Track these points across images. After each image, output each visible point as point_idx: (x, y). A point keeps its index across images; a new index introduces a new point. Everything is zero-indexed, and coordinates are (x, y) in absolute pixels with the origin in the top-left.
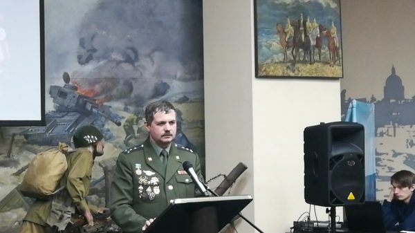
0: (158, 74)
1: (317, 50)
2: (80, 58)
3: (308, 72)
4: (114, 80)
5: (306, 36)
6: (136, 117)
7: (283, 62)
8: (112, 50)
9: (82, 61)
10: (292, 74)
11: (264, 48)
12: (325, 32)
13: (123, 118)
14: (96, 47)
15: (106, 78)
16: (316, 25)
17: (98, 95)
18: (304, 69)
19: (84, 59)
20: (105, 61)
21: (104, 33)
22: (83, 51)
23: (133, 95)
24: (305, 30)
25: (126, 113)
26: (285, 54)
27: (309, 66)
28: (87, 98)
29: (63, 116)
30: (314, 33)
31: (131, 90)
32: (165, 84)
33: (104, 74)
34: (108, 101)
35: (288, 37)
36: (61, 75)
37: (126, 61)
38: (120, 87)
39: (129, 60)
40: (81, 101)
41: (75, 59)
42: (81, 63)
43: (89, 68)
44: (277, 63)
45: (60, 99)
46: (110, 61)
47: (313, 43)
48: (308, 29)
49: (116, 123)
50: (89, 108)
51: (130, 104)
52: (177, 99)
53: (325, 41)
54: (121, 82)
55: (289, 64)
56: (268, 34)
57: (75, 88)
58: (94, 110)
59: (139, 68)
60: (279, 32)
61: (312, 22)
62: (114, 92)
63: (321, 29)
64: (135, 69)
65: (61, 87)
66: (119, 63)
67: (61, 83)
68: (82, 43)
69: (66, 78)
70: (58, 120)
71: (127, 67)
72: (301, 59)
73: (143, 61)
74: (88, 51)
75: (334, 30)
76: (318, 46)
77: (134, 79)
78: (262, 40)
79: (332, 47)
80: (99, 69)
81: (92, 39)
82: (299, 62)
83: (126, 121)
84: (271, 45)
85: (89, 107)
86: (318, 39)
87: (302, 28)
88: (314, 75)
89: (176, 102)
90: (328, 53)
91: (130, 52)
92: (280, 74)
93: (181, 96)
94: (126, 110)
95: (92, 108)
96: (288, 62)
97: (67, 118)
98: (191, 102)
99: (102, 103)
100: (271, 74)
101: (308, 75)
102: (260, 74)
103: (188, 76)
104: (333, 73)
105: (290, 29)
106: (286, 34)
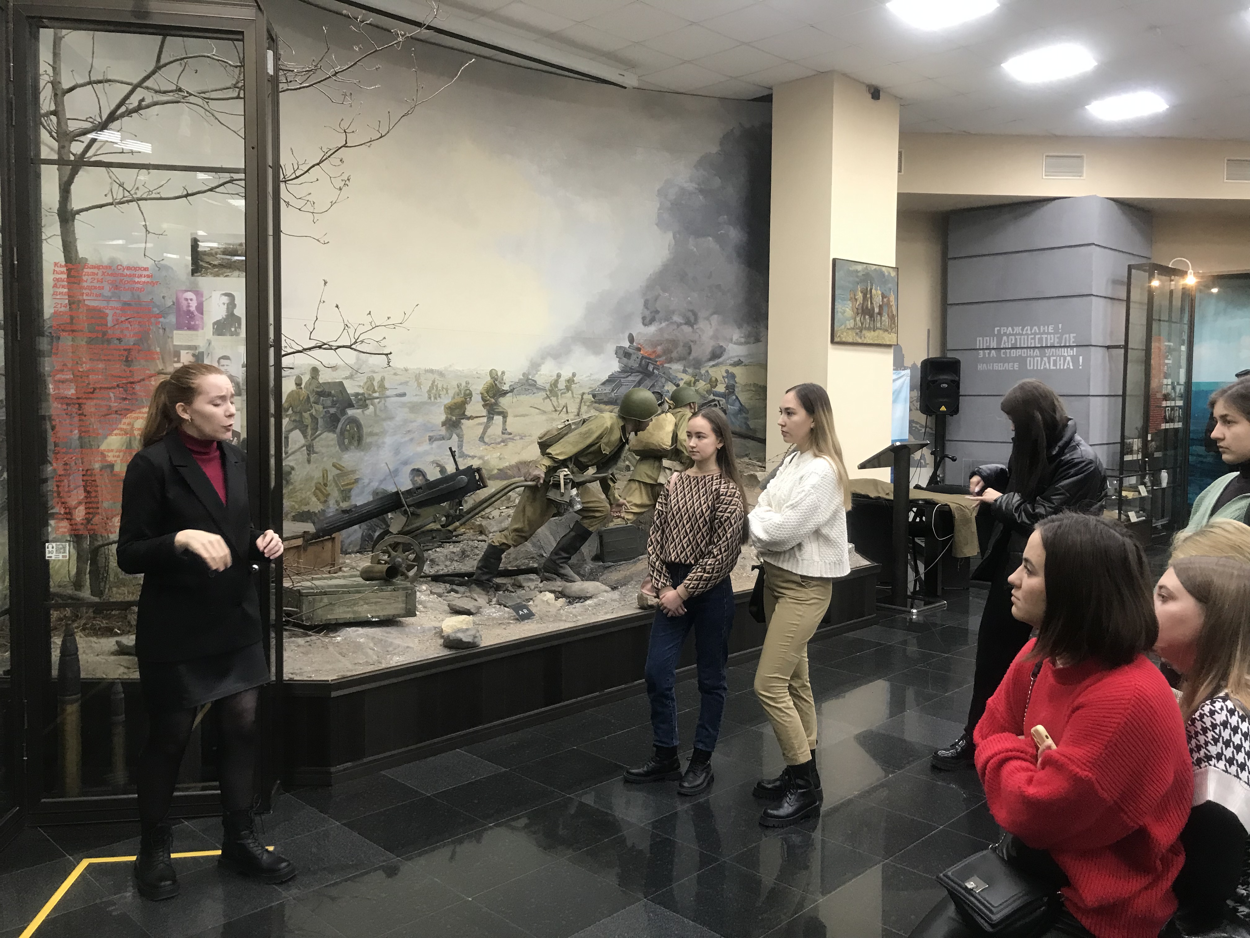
0: (715, 337)
1: (879, 317)
2: (644, 318)
3: (872, 339)
4: (674, 343)
5: (871, 303)
6: (693, 379)
7: (853, 329)
8: (673, 312)
9: (647, 322)
10: (860, 341)
11: (840, 314)
12: (885, 300)
13: (682, 379)
14: (659, 309)
15: (667, 340)
16: (879, 292)
17: (659, 356)
18: (870, 336)
19: (648, 320)
20: (667, 323)
21: (667, 294)
22: (647, 313)
23: (691, 358)
24: (871, 296)
25: (684, 375)
26: (855, 320)
27: (872, 333)
28: (650, 359)
29: (627, 377)
30: (877, 300)
31: (690, 353)
32: (722, 346)
33: (666, 336)
34: (669, 362)
35: (858, 303)
36: (627, 335)
37: (686, 324)
38: (680, 349)
39: (689, 323)
40: (643, 362)
41: (639, 320)
42: (645, 324)
43: (652, 329)
44: (848, 329)
45: (625, 360)
46: (672, 323)
47: (877, 310)
48: (873, 296)
49: (674, 384)
50: (651, 370)
51: (689, 368)
52: (732, 362)
53: (885, 309)
54: (682, 344)
55: (858, 331)
56: (843, 299)
57: (639, 349)
58: (655, 371)
59: (698, 331)
60: (851, 299)
61: (876, 290)
62: (674, 355)
63: (883, 296)
64: (694, 332)
65: (625, 348)
66: (679, 325)
67: (626, 344)
68: (646, 305)
69: (631, 339)
70: (622, 380)
71: (687, 329)
72: (867, 326)
73: (702, 324)
74: (651, 313)
75: (892, 298)
76: (880, 314)
77: (692, 341)
78: (838, 306)
79: (890, 314)
80: (661, 330)
81: (656, 300)
82: (866, 329)
83: (685, 383)
84: (845, 312)
85: (651, 368)
86: (880, 307)
87: (868, 296)
88: (876, 342)
89: (731, 365)
90: (887, 320)
91: (690, 314)
92: (850, 340)
93: (736, 359)
94: (685, 371)
95: (653, 370)
96: (857, 328)
97: (630, 378)
98: (745, 365)
99: (662, 364)
100: (844, 340)
101: (871, 342)
102: (836, 340)
103: (743, 340)
104: (890, 341)
105: (860, 296)
106: (856, 300)
